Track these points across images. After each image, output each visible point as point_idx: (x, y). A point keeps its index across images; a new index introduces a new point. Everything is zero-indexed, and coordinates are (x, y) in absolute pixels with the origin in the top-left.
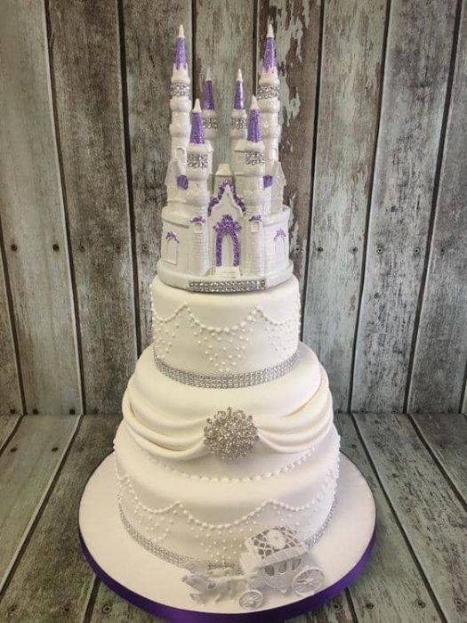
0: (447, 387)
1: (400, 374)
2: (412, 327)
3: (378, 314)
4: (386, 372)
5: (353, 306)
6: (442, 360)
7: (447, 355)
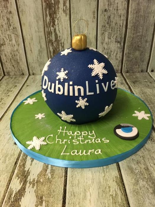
0: (141, 60)
1: (119, 54)
2: (124, 29)
3: (107, 21)
4: (112, 53)
5: (94, 17)
6: (138, 46)
7: (141, 44)
